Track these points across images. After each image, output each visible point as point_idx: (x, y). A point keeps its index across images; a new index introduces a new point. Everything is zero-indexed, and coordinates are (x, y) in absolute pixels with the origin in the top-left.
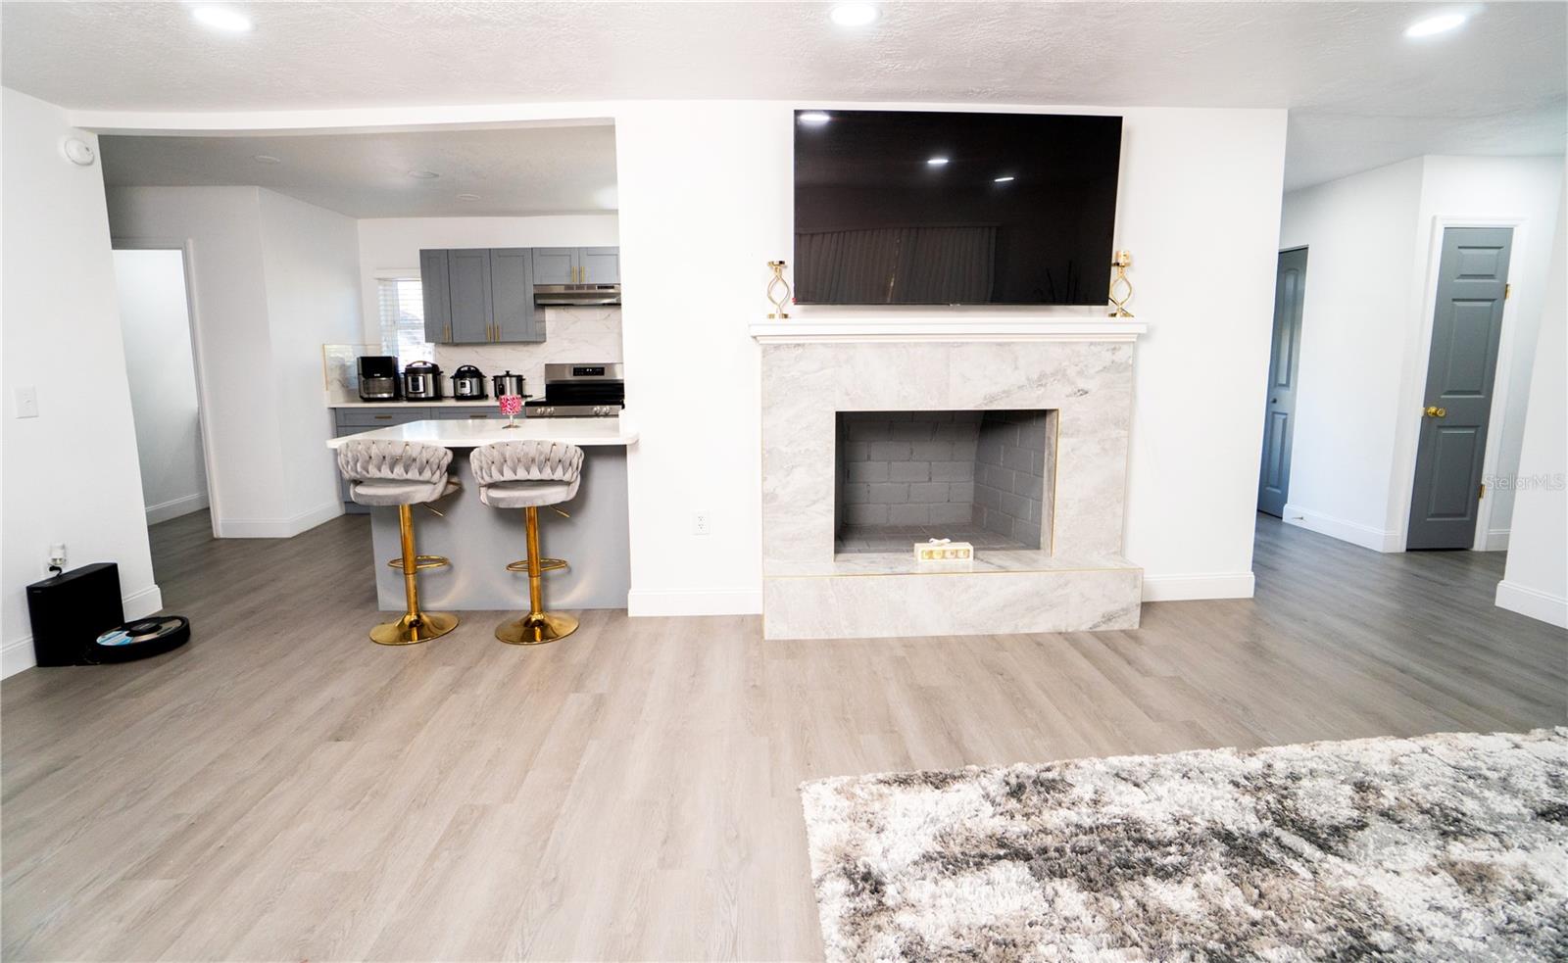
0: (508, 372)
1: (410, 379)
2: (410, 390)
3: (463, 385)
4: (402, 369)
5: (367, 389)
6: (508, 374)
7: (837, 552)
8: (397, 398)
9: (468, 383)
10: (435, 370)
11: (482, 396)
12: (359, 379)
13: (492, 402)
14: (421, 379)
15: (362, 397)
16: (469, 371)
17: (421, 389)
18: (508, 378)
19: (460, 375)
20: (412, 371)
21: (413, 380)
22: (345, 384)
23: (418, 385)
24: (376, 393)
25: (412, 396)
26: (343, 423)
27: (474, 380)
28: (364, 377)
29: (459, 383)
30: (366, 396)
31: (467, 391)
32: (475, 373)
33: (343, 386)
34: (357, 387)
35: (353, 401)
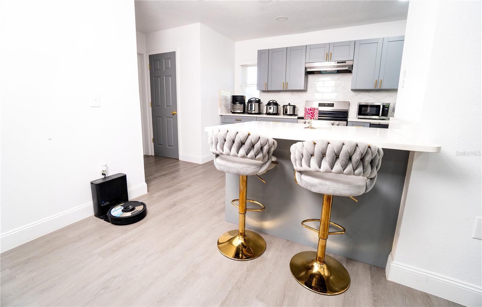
0: (289, 104)
1: (249, 105)
2: (249, 110)
3: (270, 108)
4: (247, 101)
5: (233, 108)
6: (289, 105)
8: (243, 113)
9: (272, 108)
10: (259, 102)
11: (277, 114)
12: (231, 104)
13: (282, 116)
14: (254, 105)
15: (231, 112)
16: (273, 103)
17: (253, 110)
18: (289, 106)
19: (269, 104)
20: (250, 101)
21: (251, 105)
22: (226, 107)
23: (252, 108)
24: (236, 110)
25: (250, 112)
26: (224, 120)
27: (275, 106)
28: (233, 103)
29: (269, 108)
30: (233, 111)
31: (271, 111)
32: (276, 104)
33: (225, 107)
34: (230, 108)
35: (229, 113)
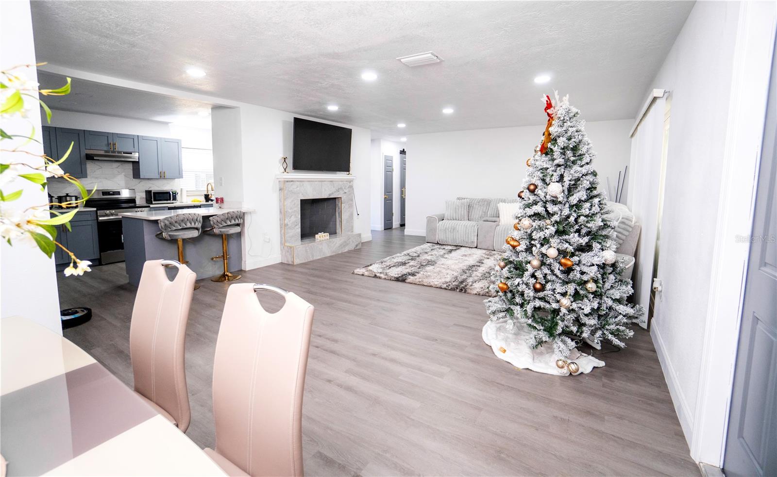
6: (67, 196)
7: (301, 239)
